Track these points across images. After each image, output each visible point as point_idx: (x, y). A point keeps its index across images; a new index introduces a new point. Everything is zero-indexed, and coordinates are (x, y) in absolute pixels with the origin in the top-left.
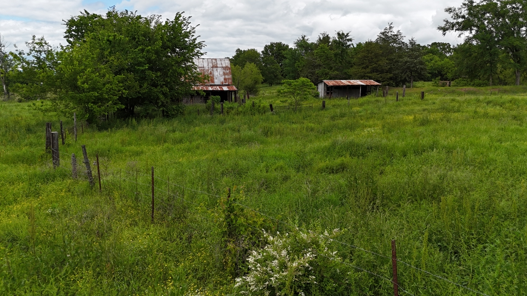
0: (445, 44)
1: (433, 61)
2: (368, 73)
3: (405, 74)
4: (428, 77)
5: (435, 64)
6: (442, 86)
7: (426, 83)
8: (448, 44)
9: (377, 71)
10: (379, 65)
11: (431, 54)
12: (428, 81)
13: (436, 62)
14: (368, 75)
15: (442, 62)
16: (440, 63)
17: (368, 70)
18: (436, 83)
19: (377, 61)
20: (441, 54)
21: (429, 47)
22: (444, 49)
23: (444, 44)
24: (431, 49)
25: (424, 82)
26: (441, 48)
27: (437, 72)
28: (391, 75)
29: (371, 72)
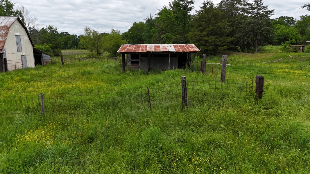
0: (290, 18)
1: (280, 30)
2: (204, 36)
3: (248, 37)
4: (276, 42)
5: (281, 32)
6: (294, 52)
7: (274, 46)
8: (292, 17)
9: (216, 34)
10: (218, 27)
11: (279, 24)
12: (276, 45)
13: (283, 30)
14: (204, 38)
15: (288, 30)
16: (285, 31)
17: (205, 33)
18: (285, 47)
19: (216, 23)
20: (287, 24)
21: (277, 20)
22: (288, 21)
23: (288, 18)
24: (278, 21)
25: (273, 46)
26: (286, 21)
27: (283, 38)
28: (232, 39)
29: (208, 35)
